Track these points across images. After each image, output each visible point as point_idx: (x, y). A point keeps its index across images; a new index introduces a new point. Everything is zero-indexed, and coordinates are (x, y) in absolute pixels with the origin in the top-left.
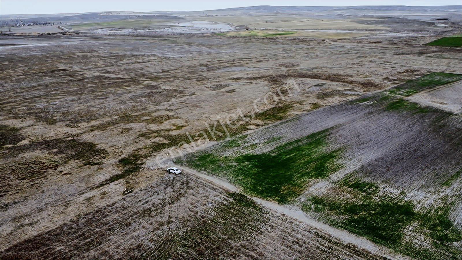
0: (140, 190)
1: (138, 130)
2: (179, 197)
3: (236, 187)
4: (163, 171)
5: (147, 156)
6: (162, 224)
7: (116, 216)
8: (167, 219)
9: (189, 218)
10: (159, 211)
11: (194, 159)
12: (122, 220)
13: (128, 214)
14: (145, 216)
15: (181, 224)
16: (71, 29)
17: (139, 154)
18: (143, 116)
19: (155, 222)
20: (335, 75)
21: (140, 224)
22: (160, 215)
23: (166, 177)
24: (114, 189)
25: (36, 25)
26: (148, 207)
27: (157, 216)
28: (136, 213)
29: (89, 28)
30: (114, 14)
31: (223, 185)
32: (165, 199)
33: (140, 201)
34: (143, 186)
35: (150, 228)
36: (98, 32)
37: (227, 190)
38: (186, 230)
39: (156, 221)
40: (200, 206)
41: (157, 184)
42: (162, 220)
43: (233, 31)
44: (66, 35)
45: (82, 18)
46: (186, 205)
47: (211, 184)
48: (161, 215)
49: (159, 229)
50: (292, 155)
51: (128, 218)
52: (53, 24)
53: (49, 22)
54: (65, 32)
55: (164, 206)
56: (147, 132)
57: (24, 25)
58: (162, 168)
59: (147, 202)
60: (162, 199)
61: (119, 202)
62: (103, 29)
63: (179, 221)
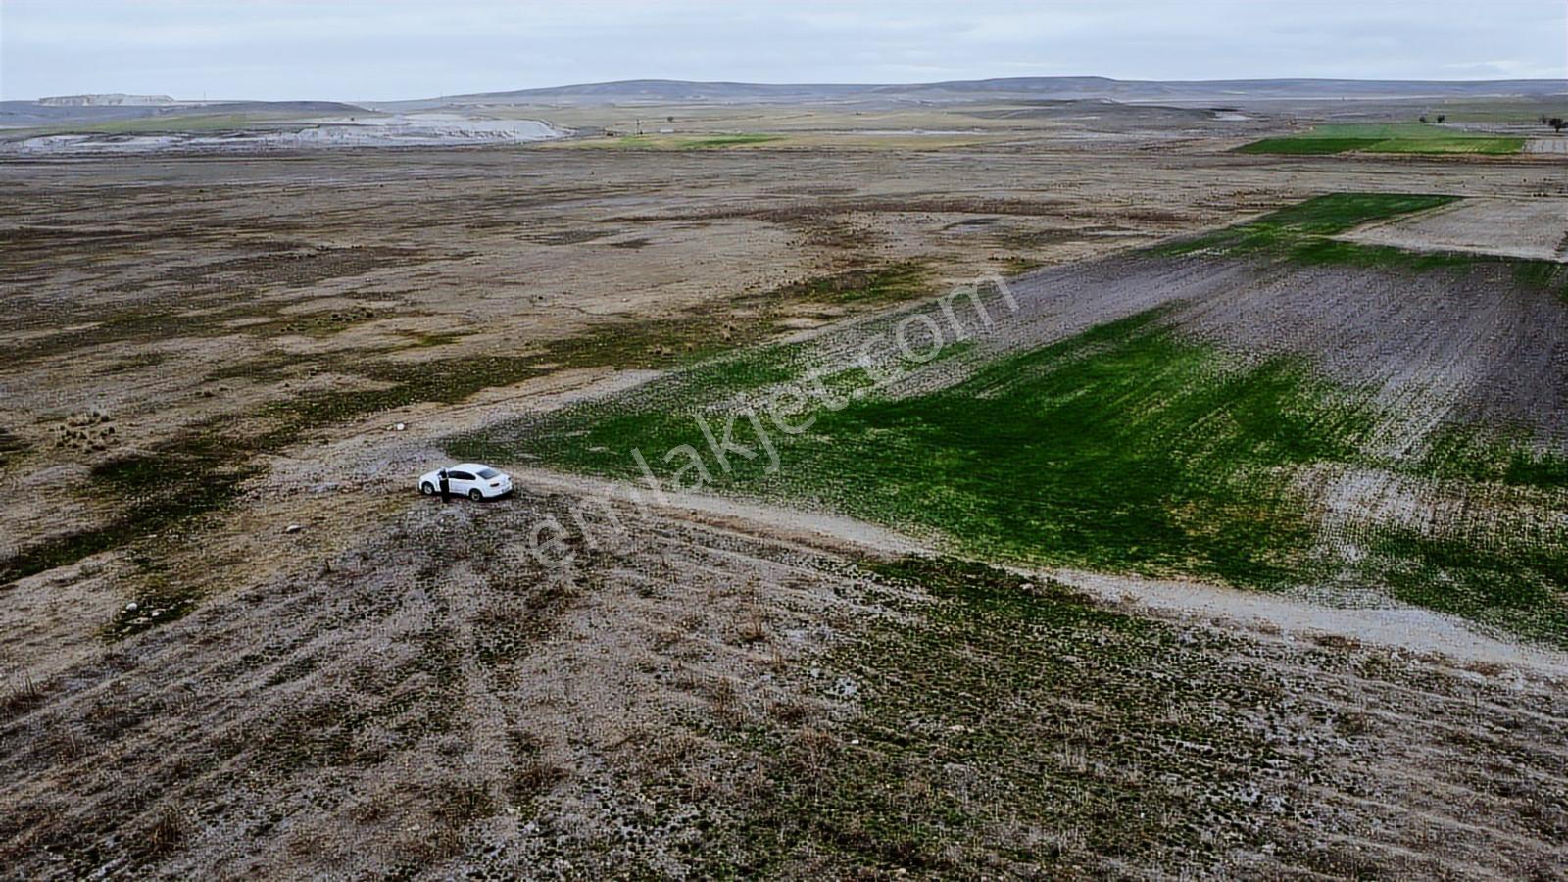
0: (248, 598)
1: (208, 358)
2: (545, 615)
3: (902, 532)
4: (389, 493)
5: (272, 444)
6: (472, 804)
7: (46, 783)
8: (506, 761)
9: (681, 733)
10: (417, 712)
11: (569, 435)
12: (95, 816)
13: (156, 760)
14: (306, 758)
15: (637, 784)
17: (223, 438)
18: (233, 315)
19: (401, 797)
20: (1009, 203)
21: (263, 830)
22: (430, 741)
23: (421, 517)
24: (40, 606)
26: (324, 693)
27: (409, 753)
28: (228, 747)
30: (98, 103)
31: (816, 528)
32: (446, 631)
33: (251, 662)
34: (270, 573)
35: (366, 848)
36: (31, 149)
37: (853, 548)
38: (703, 826)
39: (414, 788)
40: (726, 648)
41: (365, 558)
42: (466, 775)
43: (558, 140)
46: (626, 656)
47: (733, 528)
48: (448, 739)
49: (455, 849)
50: (1080, 393)
51: (155, 794)
55: (447, 675)
56: (266, 362)
58: (381, 481)
59: (307, 665)
60: (426, 635)
61: (81, 683)
63: (606, 764)
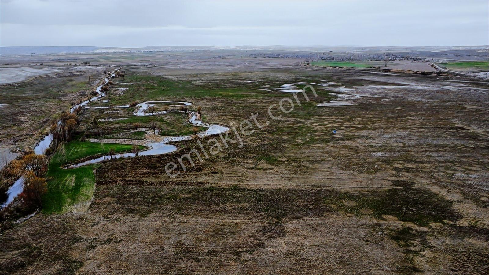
16: (445, 68)
25: (407, 60)
29: (468, 69)
44: (442, 76)
45: (456, 55)
52: (425, 60)
53: (421, 58)
54: (441, 73)
57: (396, 59)
62: (486, 73)
